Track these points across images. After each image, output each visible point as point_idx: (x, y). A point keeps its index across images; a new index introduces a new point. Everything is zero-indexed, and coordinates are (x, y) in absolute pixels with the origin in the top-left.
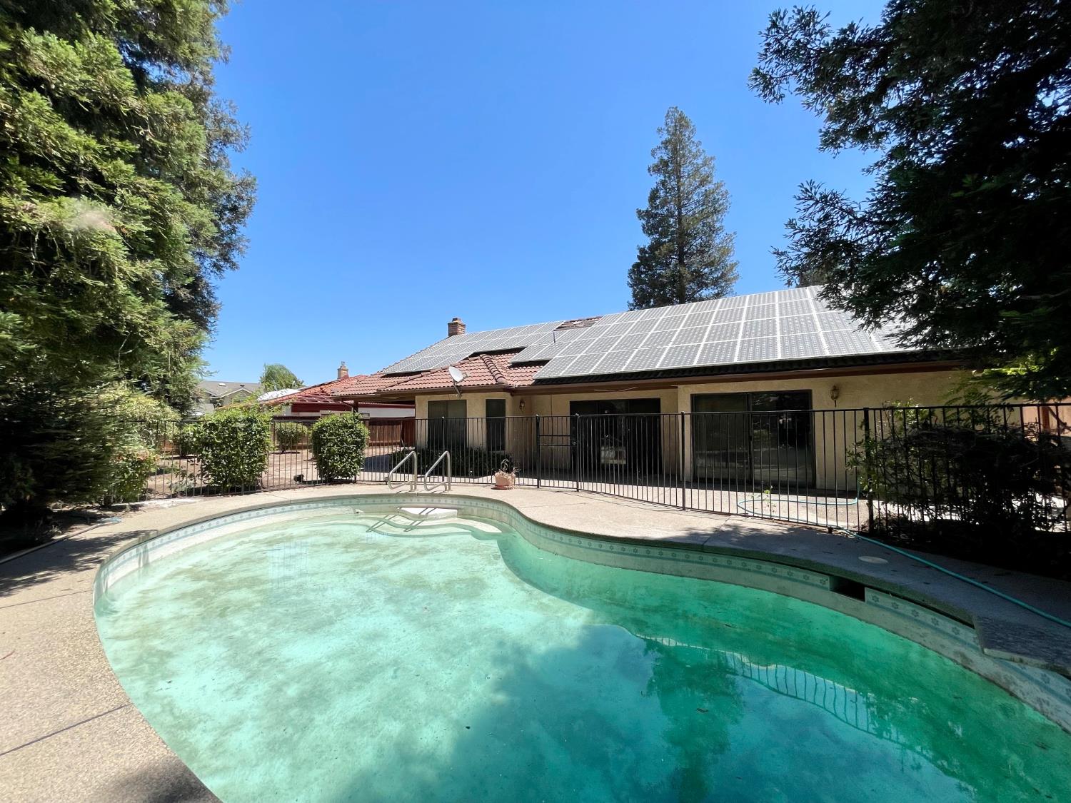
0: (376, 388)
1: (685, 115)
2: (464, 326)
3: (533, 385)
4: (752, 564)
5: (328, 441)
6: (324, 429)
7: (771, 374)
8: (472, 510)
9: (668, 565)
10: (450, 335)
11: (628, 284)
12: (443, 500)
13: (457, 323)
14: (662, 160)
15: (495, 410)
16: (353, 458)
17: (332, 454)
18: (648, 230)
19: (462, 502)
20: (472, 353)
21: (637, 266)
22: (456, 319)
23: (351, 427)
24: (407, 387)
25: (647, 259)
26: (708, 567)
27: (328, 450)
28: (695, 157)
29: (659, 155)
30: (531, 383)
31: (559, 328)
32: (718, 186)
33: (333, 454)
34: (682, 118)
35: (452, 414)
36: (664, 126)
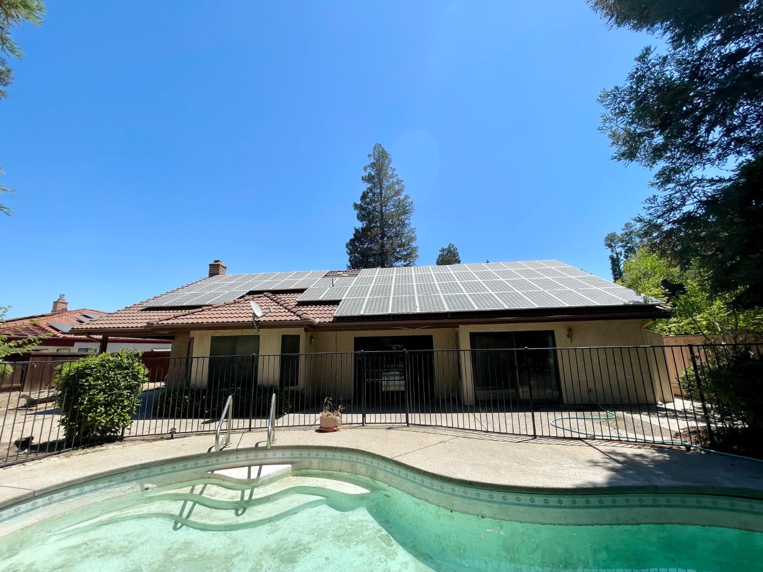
0: (147, 321)
1: (386, 150)
2: (225, 268)
3: (333, 321)
4: (707, 501)
5: (91, 387)
6: (88, 371)
7: (534, 318)
8: (311, 463)
9: (623, 513)
10: (211, 275)
11: (347, 252)
12: (270, 454)
13: (219, 265)
14: (370, 174)
15: (289, 345)
16: (124, 407)
17: (94, 405)
18: (361, 218)
19: (296, 453)
20: (248, 291)
21: (352, 241)
22: (218, 261)
23: (127, 368)
24: (185, 321)
25: (359, 236)
26: (663, 509)
27: (89, 400)
28: (391, 177)
29: (369, 171)
30: (331, 320)
31: (325, 276)
32: (406, 197)
33: (96, 405)
34: (383, 152)
35: (242, 350)
36: (372, 154)
